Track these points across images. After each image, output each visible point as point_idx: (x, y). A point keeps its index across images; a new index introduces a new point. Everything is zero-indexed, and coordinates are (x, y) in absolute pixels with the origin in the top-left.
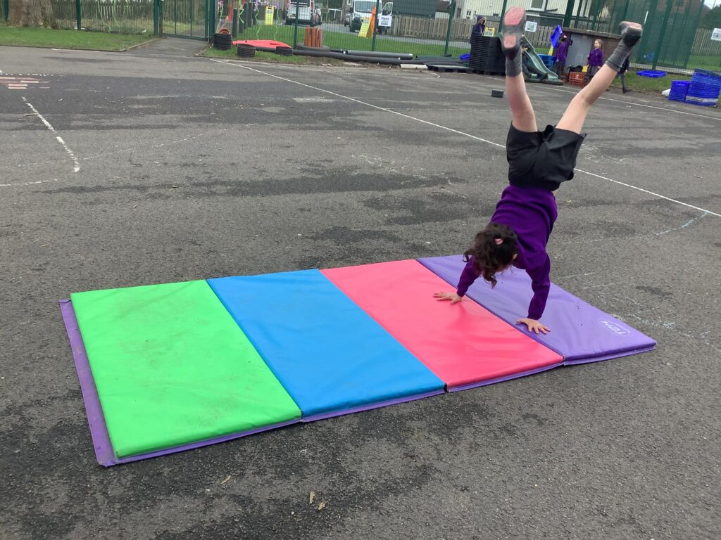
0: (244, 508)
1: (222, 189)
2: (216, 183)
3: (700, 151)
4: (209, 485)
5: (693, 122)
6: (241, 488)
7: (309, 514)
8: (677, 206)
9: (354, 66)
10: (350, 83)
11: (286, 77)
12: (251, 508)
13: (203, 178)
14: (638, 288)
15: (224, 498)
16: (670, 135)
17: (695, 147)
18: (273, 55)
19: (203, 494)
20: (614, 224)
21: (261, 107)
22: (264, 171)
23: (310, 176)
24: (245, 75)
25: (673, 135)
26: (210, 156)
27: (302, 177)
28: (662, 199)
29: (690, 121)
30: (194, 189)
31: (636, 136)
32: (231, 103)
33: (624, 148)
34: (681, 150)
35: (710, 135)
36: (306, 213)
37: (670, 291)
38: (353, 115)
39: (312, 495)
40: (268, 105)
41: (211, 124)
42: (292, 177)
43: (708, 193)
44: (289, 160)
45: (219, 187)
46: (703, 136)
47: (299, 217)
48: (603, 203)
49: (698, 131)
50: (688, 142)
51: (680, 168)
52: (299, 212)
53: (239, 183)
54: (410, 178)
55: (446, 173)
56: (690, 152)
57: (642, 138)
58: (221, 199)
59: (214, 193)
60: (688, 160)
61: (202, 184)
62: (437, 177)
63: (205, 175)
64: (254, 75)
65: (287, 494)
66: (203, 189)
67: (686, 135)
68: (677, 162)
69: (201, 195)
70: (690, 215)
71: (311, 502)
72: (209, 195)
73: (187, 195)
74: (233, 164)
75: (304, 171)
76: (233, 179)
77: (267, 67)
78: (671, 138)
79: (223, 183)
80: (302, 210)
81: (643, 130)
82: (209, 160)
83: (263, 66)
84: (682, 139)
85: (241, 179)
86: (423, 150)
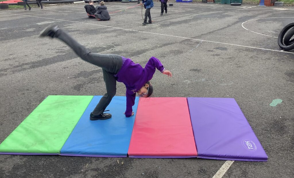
0: (97, 171)
1: (27, 66)
2: (23, 64)
3: (193, 19)
4: (82, 169)
5: (187, 9)
6: (93, 166)
7: (120, 167)
8: (192, 40)
9: (54, 6)
10: (57, 13)
11: (28, 15)
12: (100, 171)
13: (17, 64)
14: (190, 70)
15: (89, 171)
16: (182, 15)
17: (191, 18)
18: (17, 6)
19: (81, 172)
20: (175, 50)
21: (25, 29)
22: (41, 56)
23: (61, 54)
24: (9, 17)
25: (183, 15)
26: (14, 54)
27: (58, 55)
28: (187, 39)
29: (186, 9)
30: (15, 69)
31: (171, 18)
32: (10, 30)
33: (169, 23)
34: (187, 20)
35: (194, 13)
36: (67, 69)
37: (200, 69)
38: (65, 27)
39: (118, 161)
40: (27, 28)
41: (7, 41)
42: (53, 56)
43: (200, 34)
44: (48, 49)
45: (25, 66)
46: (192, 14)
47: (65, 71)
48: (169, 44)
49: (189, 12)
50: (188, 17)
51: (189, 27)
52: (64, 69)
53: (33, 63)
54: (100, 47)
55: (112, 43)
56: (190, 20)
57: (173, 18)
58: (29, 70)
59: (25, 69)
60: (190, 24)
61: (18, 66)
62: (109, 45)
63: (17, 62)
64: (14, 16)
65: (110, 163)
66: (19, 68)
67: (187, 14)
68: (187, 25)
69: (19, 71)
70: (198, 43)
71: (119, 163)
72: (23, 70)
73: (14, 72)
74: (26, 56)
75: (57, 52)
76: (29, 62)
77: (17, 12)
78: (182, 17)
79: (26, 64)
80: (65, 68)
81: (172, 15)
82: (14, 56)
83: (15, 12)
84: (186, 16)
85: (33, 61)
86: (99, 36)
